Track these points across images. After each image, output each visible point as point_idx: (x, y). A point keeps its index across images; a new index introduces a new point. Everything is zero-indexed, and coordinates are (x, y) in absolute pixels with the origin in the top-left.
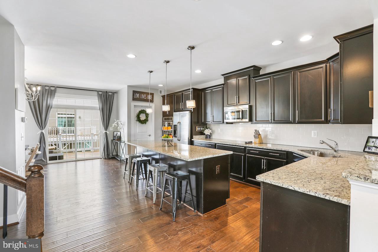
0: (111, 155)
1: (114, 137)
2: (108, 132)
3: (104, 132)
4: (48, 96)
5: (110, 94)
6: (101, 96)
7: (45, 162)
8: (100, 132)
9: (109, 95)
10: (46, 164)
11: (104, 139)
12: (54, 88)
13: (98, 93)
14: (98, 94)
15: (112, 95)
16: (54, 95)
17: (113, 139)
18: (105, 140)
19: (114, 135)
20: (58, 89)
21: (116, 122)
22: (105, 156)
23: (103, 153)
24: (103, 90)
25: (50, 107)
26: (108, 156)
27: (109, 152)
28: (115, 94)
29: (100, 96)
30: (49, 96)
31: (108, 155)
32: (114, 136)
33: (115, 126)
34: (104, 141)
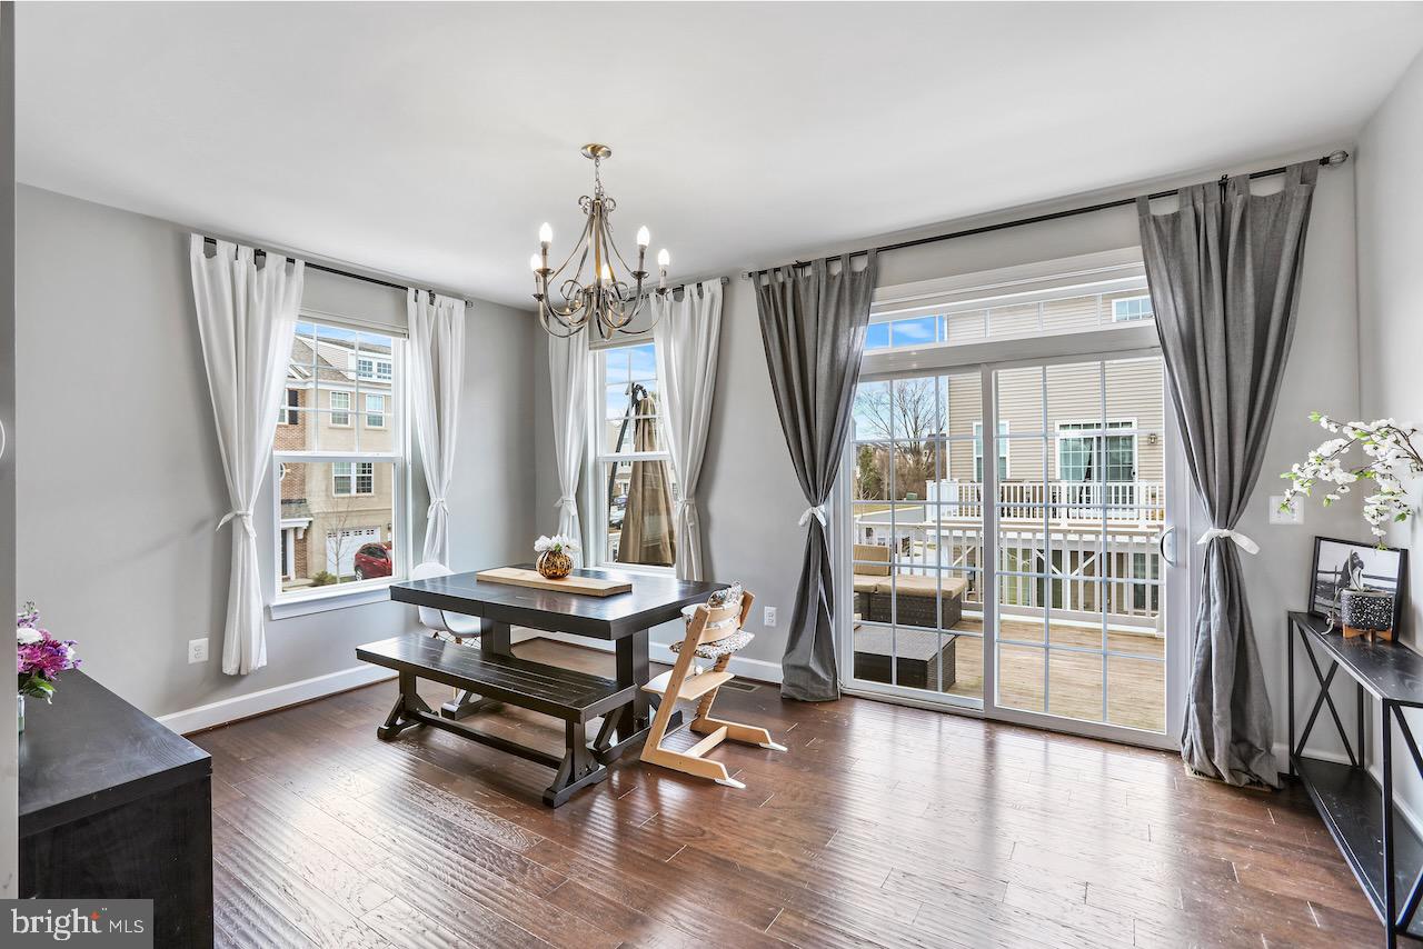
0: (1280, 748)
1: (1315, 587)
2: (1242, 541)
3: (1204, 540)
4: (842, 310)
5: (1267, 188)
6: (1175, 231)
7: (824, 683)
8: (1175, 532)
9: (1251, 204)
10: (831, 694)
11: (1202, 599)
12: (866, 257)
13: (1144, 212)
14: (1146, 219)
15: (1283, 196)
16: (869, 298)
17: (1301, 606)
18: (1216, 609)
19: (1315, 570)
20: (886, 258)
21: (1327, 448)
22: (1209, 752)
23: (1194, 720)
24: (1184, 177)
25: (849, 372)
26: (1246, 760)
27: (1255, 722)
28: (1324, 175)
29: (1166, 229)
30: (846, 310)
31: (1242, 744)
32: (1314, 582)
33: (1316, 481)
34: (1201, 613)
